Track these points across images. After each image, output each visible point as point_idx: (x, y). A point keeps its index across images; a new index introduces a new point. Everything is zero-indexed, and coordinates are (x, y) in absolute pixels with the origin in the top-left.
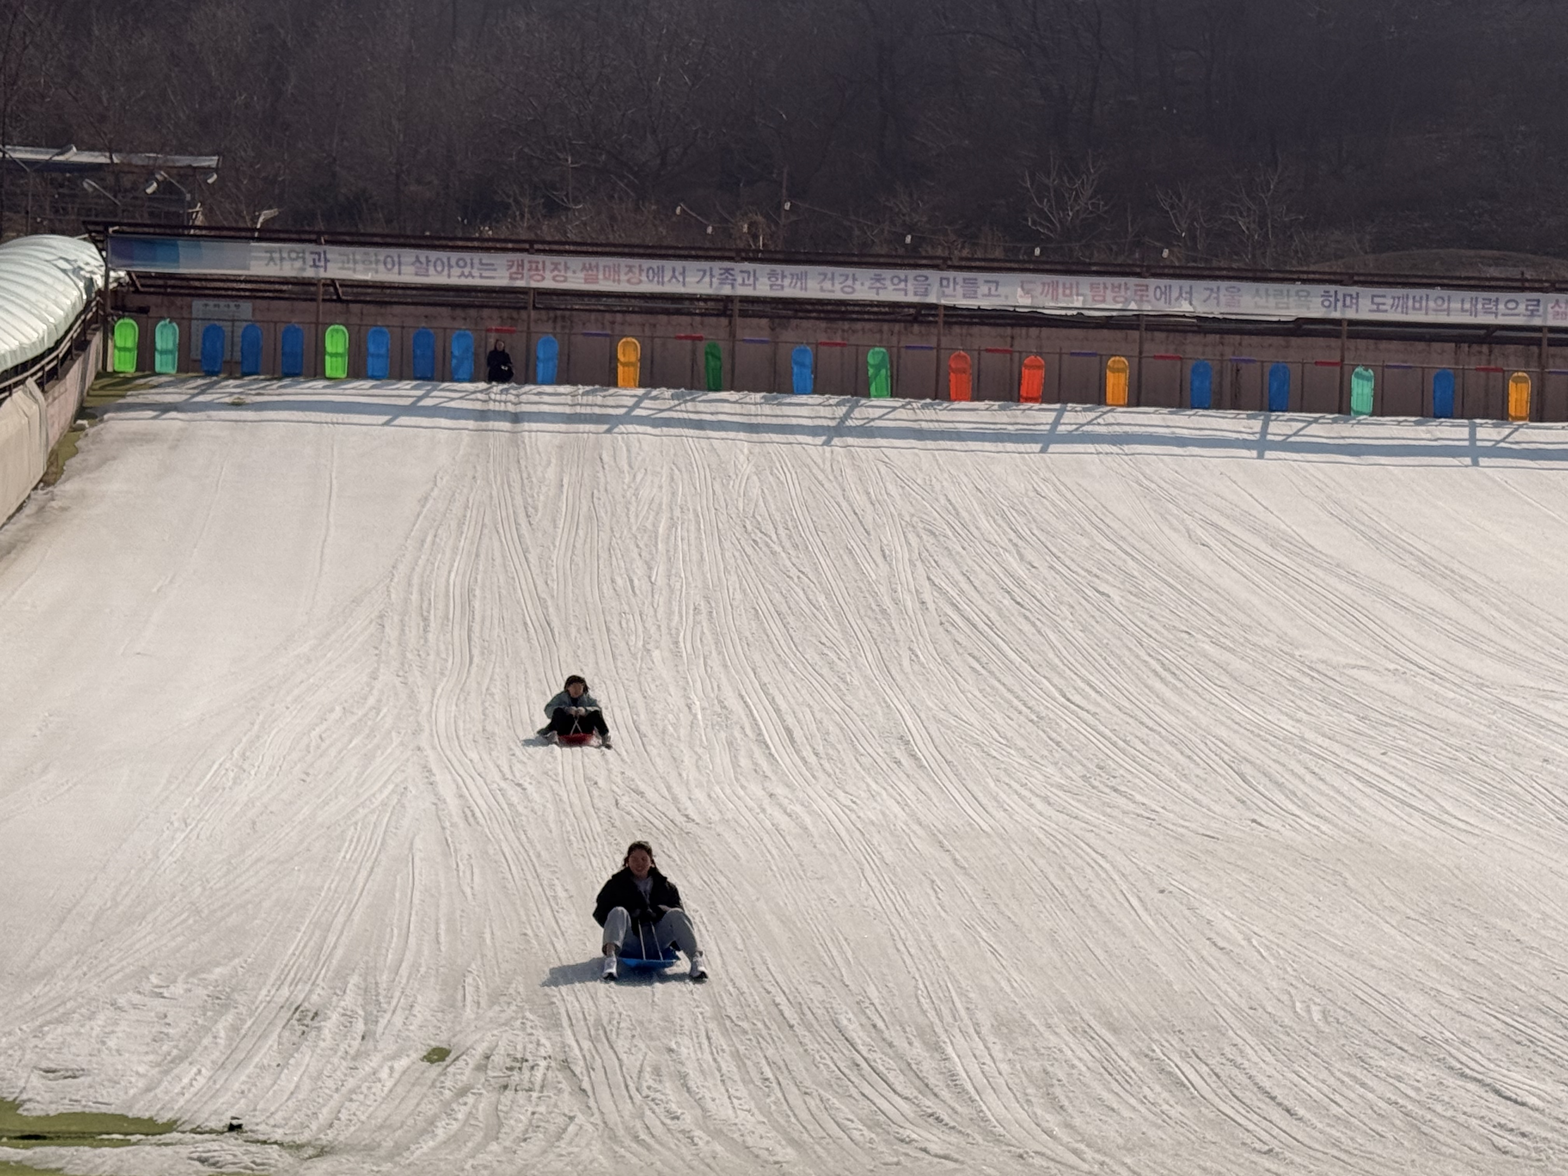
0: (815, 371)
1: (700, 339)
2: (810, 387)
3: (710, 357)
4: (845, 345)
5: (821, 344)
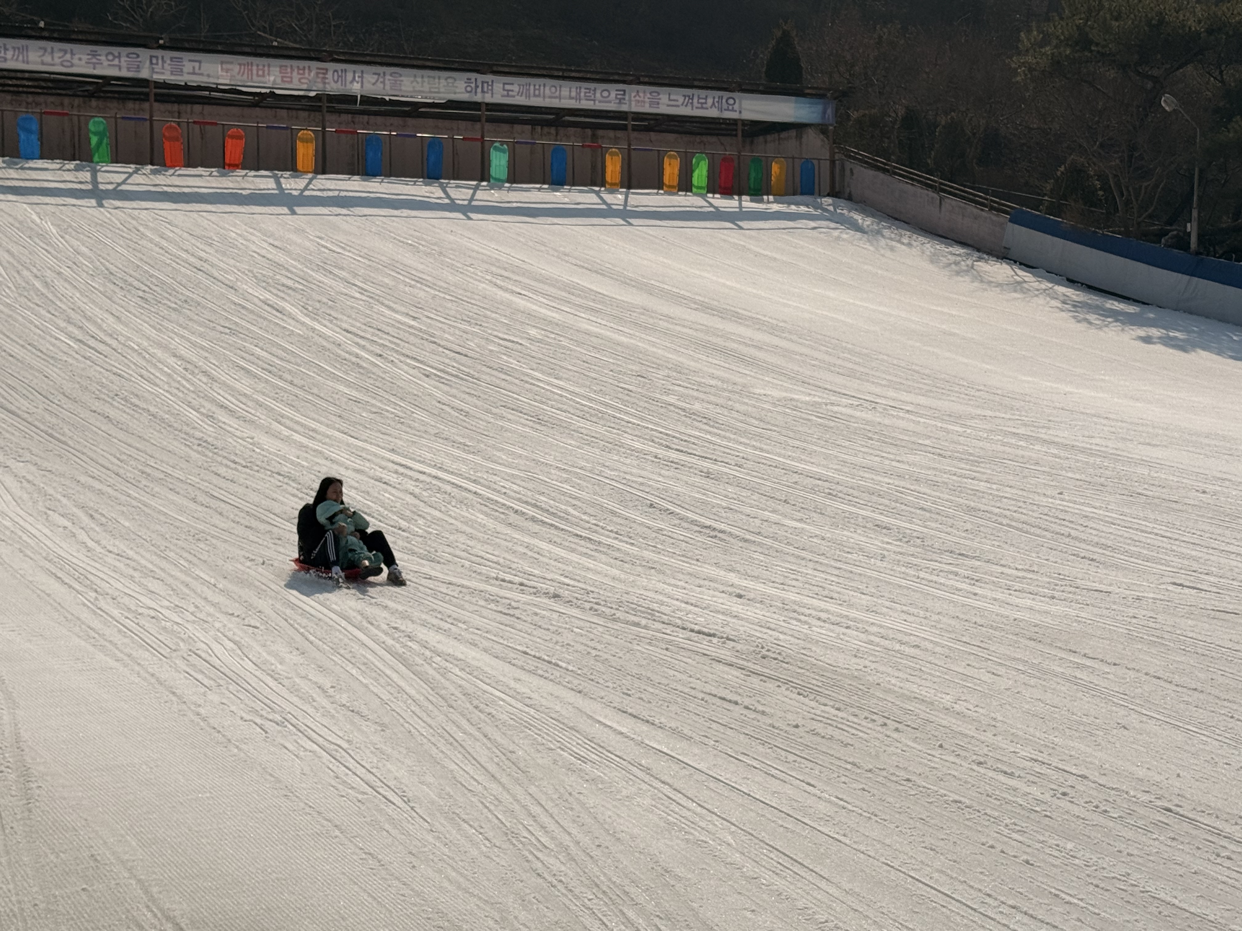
0: (41, 139)
2: (37, 152)
4: (67, 114)
5: (45, 113)
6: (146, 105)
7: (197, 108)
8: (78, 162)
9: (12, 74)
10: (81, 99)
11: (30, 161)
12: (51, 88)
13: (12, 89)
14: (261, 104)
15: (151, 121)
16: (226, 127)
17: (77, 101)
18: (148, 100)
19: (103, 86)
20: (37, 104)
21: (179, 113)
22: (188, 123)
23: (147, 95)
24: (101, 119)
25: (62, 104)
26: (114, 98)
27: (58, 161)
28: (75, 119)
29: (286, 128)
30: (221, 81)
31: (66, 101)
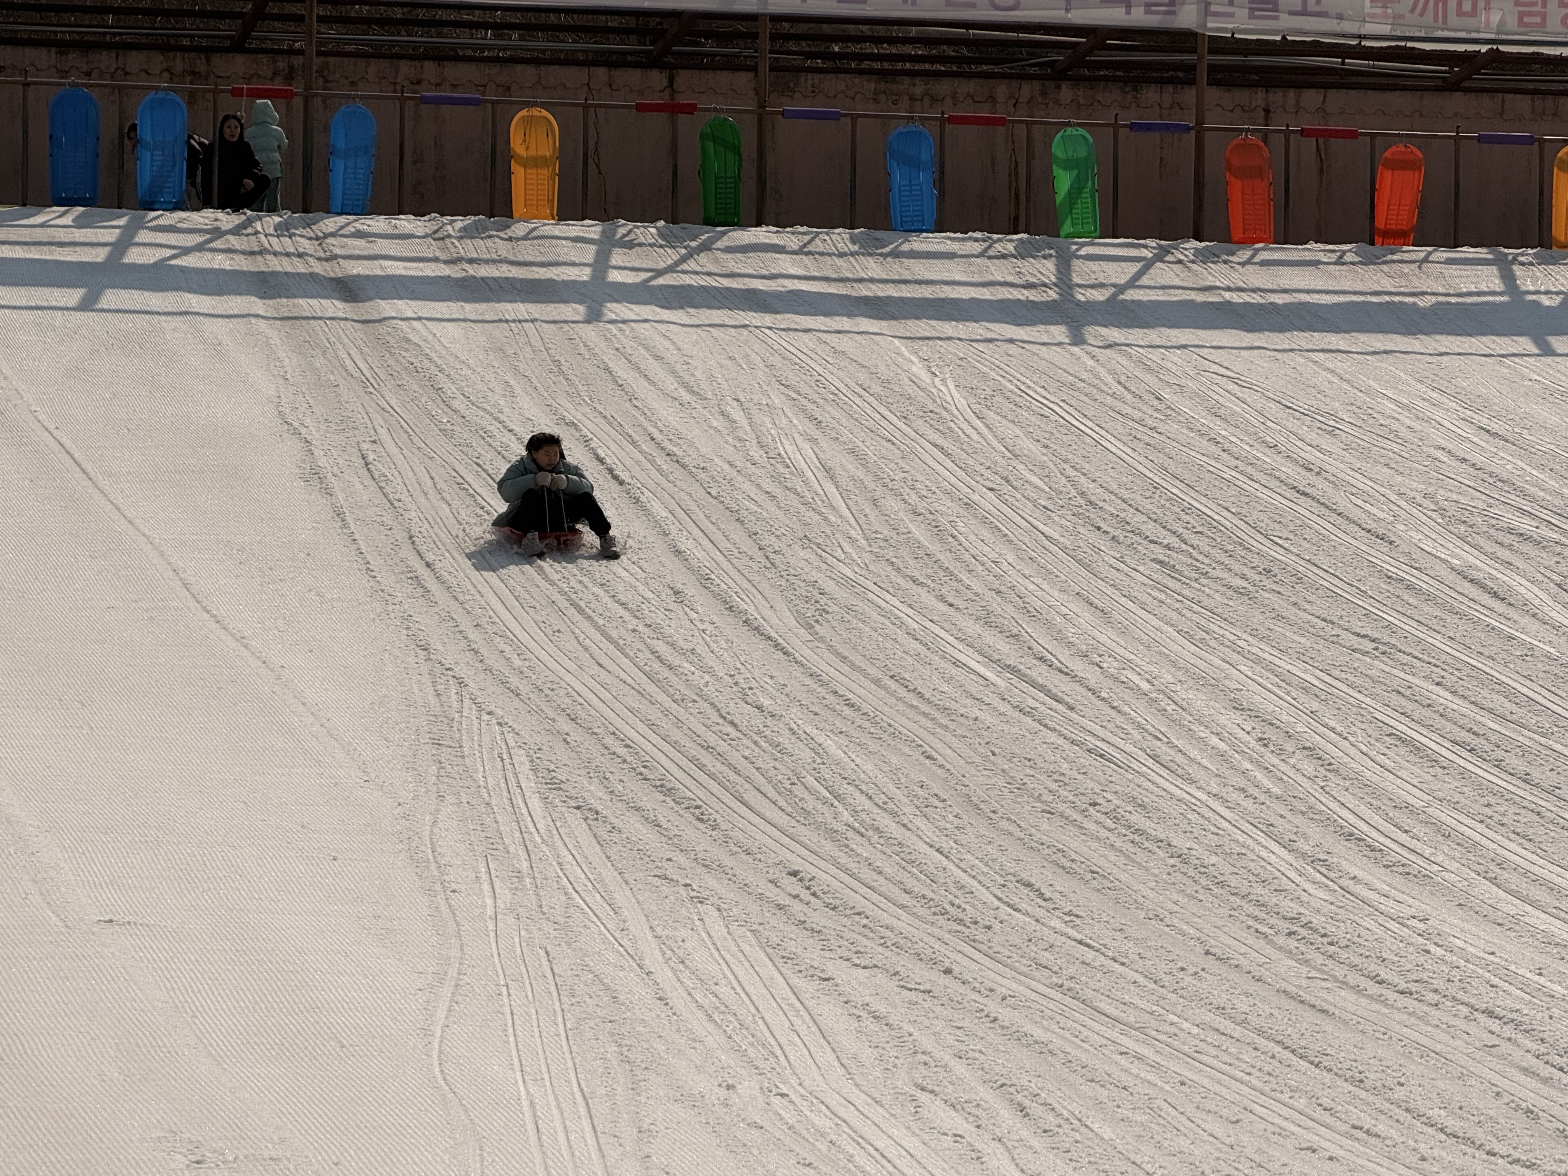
0: (940, 182)
1: (691, 109)
2: (930, 214)
3: (710, 146)
4: (1001, 122)
5: (952, 120)
6: (1189, 95)
7: (1311, 98)
8: (1024, 236)
9: (881, 31)
10: (1037, 85)
11: (913, 237)
12: (968, 61)
13: (877, 65)
14: (1467, 84)
15: (1200, 131)
16: (1378, 141)
17: (1026, 90)
18: (1192, 82)
19: (1089, 53)
20: (935, 100)
21: (1267, 111)
22: (1287, 133)
23: (1191, 68)
24: (1081, 131)
25: (992, 99)
26: (1115, 79)
27: (978, 235)
28: (1021, 132)
29: (1530, 140)
30: (1369, 28)
31: (1002, 89)
